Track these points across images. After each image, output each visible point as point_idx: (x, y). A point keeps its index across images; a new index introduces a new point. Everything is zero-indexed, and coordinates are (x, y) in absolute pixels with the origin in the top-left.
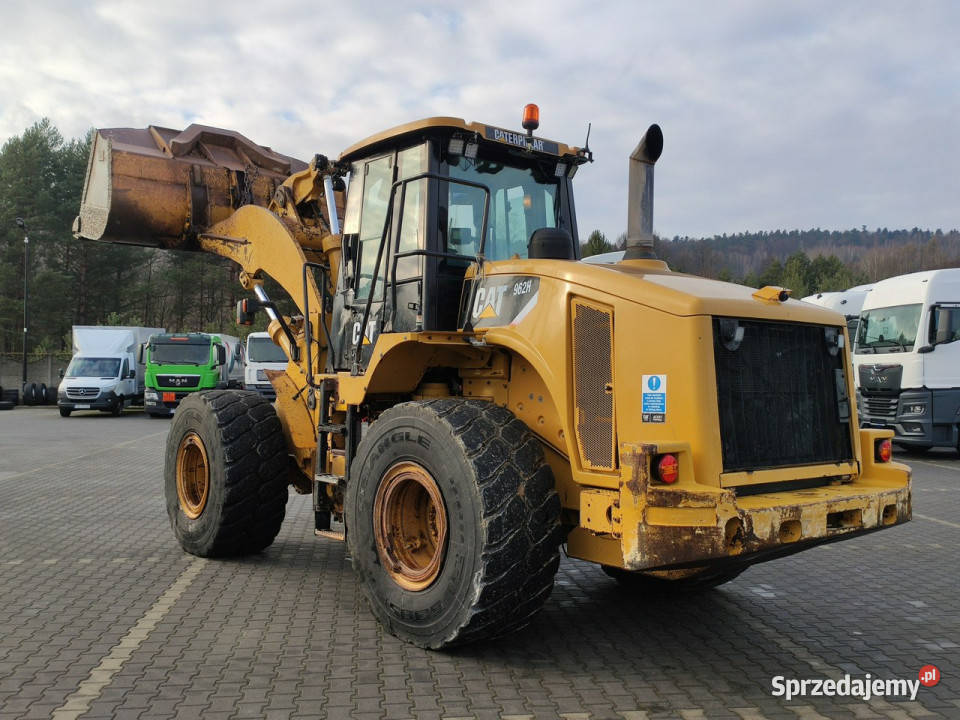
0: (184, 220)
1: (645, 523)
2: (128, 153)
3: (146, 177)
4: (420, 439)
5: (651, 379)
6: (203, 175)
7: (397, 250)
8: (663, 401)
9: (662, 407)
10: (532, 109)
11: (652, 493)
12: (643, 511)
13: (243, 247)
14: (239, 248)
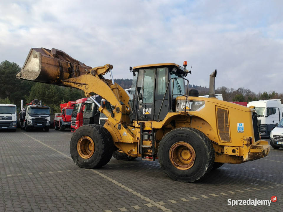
0: (57, 76)
1: (250, 152)
2: (45, 56)
3: (49, 63)
4: (186, 137)
5: (240, 124)
6: (62, 64)
7: (173, 94)
8: (243, 128)
9: (243, 130)
10: (186, 62)
11: (251, 146)
12: (249, 150)
13: (84, 86)
14: (82, 86)
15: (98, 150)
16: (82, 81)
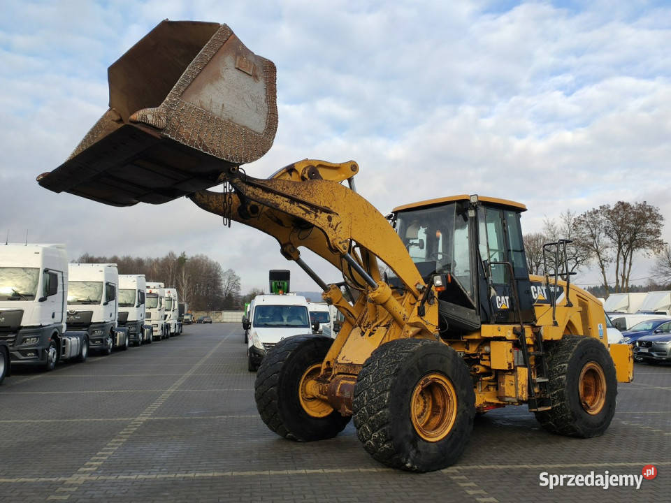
5: (600, 325)
8: (602, 332)
13: (327, 215)
14: (318, 214)
15: (465, 408)
16: (320, 201)
